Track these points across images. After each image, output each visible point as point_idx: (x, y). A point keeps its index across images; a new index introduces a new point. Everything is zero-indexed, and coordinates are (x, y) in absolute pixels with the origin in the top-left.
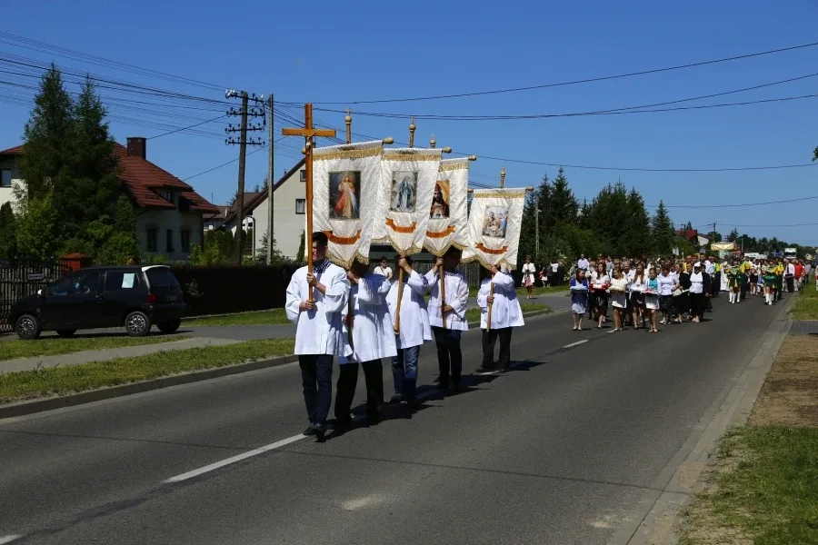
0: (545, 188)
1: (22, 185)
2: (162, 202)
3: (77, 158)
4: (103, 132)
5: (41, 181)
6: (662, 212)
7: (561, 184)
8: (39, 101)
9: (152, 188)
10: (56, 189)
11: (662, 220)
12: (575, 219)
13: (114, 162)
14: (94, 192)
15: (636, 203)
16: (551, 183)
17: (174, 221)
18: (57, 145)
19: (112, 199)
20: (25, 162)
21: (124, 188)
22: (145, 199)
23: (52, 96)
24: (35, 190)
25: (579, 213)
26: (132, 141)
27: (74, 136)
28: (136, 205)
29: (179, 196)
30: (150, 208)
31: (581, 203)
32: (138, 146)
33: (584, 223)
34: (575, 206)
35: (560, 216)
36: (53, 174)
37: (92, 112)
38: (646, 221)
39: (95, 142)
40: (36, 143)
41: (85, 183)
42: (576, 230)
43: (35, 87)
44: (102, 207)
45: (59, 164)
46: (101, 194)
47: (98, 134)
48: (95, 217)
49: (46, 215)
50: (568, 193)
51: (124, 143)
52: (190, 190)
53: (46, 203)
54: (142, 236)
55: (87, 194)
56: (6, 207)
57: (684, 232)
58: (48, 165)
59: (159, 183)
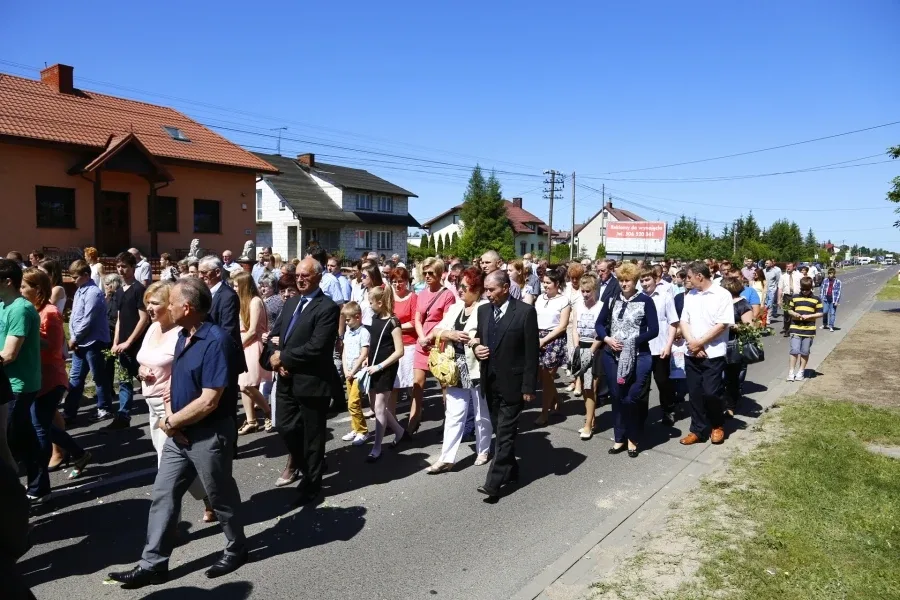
0: (740, 222)
1: (461, 222)
2: (529, 230)
3: (487, 209)
4: (499, 195)
5: (471, 220)
6: (811, 235)
7: (750, 219)
8: (471, 181)
9: (524, 223)
10: (478, 225)
11: (811, 239)
12: (758, 239)
13: (504, 210)
14: (495, 225)
15: (795, 230)
16: (745, 220)
17: (534, 239)
18: (477, 203)
19: (503, 229)
20: (463, 211)
21: (510, 223)
22: (518, 229)
23: (477, 180)
24: (468, 225)
25: (761, 234)
26: (515, 199)
27: (486, 198)
28: (515, 232)
29: (539, 228)
30: (522, 233)
31: (762, 229)
32: (518, 202)
33: (764, 241)
34: (758, 231)
35: (750, 237)
36: (476, 217)
37: (495, 186)
38: (800, 239)
39: (495, 200)
40: (468, 203)
41: (491, 221)
42: (756, 244)
43: (470, 175)
44: (498, 233)
45: (478, 212)
46: (498, 227)
47: (497, 197)
48: (494, 238)
49: (471, 237)
50: (755, 223)
51: (511, 201)
52: (543, 224)
53: (472, 231)
54: (518, 247)
55: (491, 227)
56: (455, 234)
57: (824, 246)
58: (474, 212)
59: (527, 220)
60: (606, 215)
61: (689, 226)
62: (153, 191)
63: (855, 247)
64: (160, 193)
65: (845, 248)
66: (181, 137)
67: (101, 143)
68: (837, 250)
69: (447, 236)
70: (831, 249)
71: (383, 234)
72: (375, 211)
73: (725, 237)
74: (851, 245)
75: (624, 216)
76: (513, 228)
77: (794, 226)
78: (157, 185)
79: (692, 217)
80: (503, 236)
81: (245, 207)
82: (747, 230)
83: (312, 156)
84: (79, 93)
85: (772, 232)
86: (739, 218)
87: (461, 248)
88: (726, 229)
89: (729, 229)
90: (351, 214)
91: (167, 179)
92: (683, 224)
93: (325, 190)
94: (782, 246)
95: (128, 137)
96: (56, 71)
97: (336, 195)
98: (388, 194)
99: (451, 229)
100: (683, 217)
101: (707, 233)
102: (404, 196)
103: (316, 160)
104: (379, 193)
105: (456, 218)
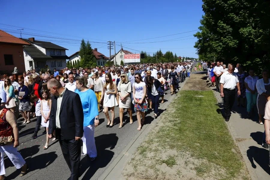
0: (158, 52)
1: (80, 56)
2: (100, 58)
3: (87, 52)
4: (91, 48)
5: (82, 56)
6: (175, 55)
7: (160, 51)
8: (81, 44)
9: (98, 56)
10: (85, 57)
11: (176, 56)
12: (162, 56)
13: (93, 52)
14: (90, 57)
15: (171, 54)
17: (102, 60)
18: (84, 50)
19: (92, 58)
20: (80, 53)
21: (94, 56)
22: (98, 57)
23: (83, 43)
24: (82, 57)
25: (163, 55)
26: (95, 49)
27: (87, 49)
28: (96, 59)
29: (103, 57)
30: (98, 59)
31: (163, 54)
32: (96, 50)
33: (164, 57)
34: (162, 54)
35: (160, 56)
36: (84, 55)
37: (89, 45)
38: (173, 56)
39: (90, 50)
40: (81, 51)
41: (89, 56)
42: (162, 58)
43: (81, 42)
44: (91, 59)
45: (85, 53)
47: (90, 48)
48: (90, 61)
49: (83, 61)
51: (94, 49)
53: (83, 59)
54: (97, 63)
55: (89, 57)
56: (78, 60)
57: (179, 57)
58: (83, 53)
59: (99, 55)
60: (121, 52)
63: (186, 57)
65: (184, 58)
68: (182, 59)
69: (76, 61)
70: (181, 58)
72: (56, 55)
73: (154, 57)
74: (185, 57)
75: (126, 52)
76: (96, 58)
77: (171, 53)
79: (145, 52)
80: (93, 60)
81: (20, 56)
82: (159, 54)
83: (34, 38)
85: (166, 54)
87: (81, 64)
88: (154, 54)
89: (155, 54)
93: (39, 49)
94: (169, 58)
97: (43, 51)
98: (60, 49)
99: (77, 59)
101: (149, 55)
102: (64, 50)
103: (35, 40)
104: (57, 49)
105: (78, 55)
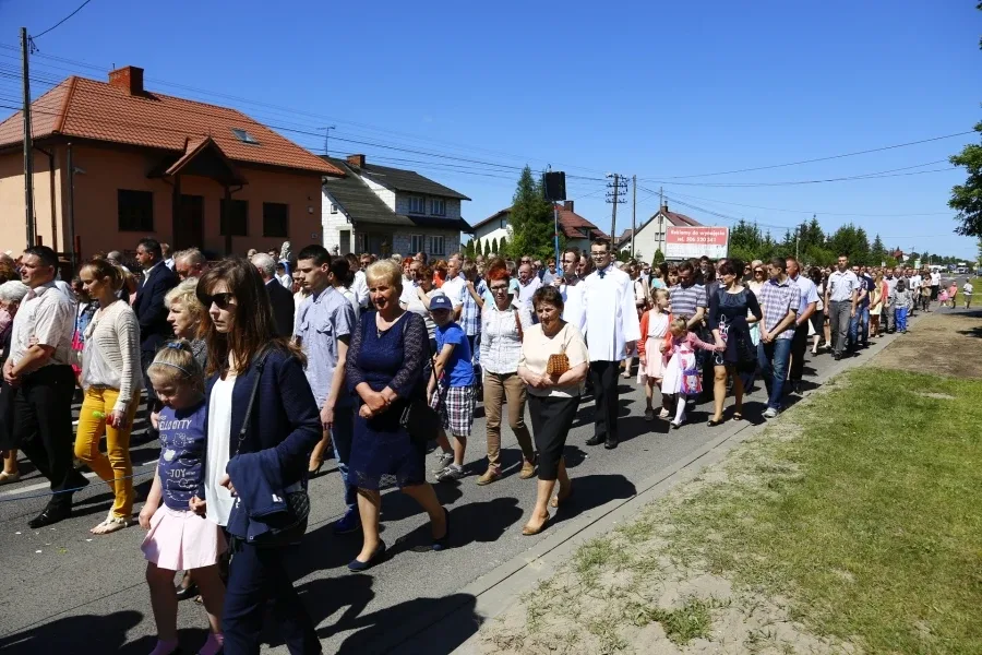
0: (804, 227)
1: (510, 227)
2: (581, 235)
3: (537, 212)
5: (520, 224)
6: (878, 241)
7: (814, 224)
8: (520, 184)
9: (575, 228)
10: (528, 229)
11: (878, 246)
12: (822, 245)
13: (556, 214)
14: (544, 230)
15: (861, 236)
16: (808, 225)
18: (527, 206)
20: (512, 215)
21: (561, 228)
22: (571, 235)
23: (526, 181)
24: (517, 228)
25: (825, 241)
26: (567, 203)
27: (537, 201)
28: (567, 237)
29: (592, 234)
30: (573, 238)
31: (826, 235)
32: (570, 205)
33: (828, 247)
34: (822, 237)
35: (813, 243)
36: (526, 221)
38: (867, 245)
39: (547, 204)
40: (517, 207)
41: (540, 225)
42: (821, 251)
43: (519, 177)
44: (548, 238)
45: (528, 216)
46: (549, 232)
48: (545, 243)
49: (521, 243)
50: (818, 229)
51: (562, 204)
52: (595, 229)
53: (521, 236)
55: (542, 231)
56: (503, 239)
57: (892, 254)
58: (523, 217)
59: (578, 224)
60: (662, 218)
61: (749, 230)
62: (228, 194)
63: (926, 255)
64: (234, 196)
65: (914, 256)
66: (248, 139)
67: (179, 147)
68: (906, 258)
69: (495, 241)
70: (900, 257)
71: (436, 239)
72: (428, 214)
73: (787, 243)
74: (921, 253)
75: (680, 220)
76: (564, 233)
77: (860, 232)
78: (231, 188)
79: (753, 221)
81: (311, 210)
82: (810, 235)
83: (363, 157)
84: (149, 96)
85: (837, 237)
86: (802, 223)
87: (510, 253)
88: (788, 235)
89: (792, 235)
90: (404, 218)
91: (241, 183)
92: (742, 229)
93: (377, 193)
95: (206, 141)
96: (127, 73)
97: (388, 198)
98: (440, 197)
99: (499, 234)
100: (742, 222)
101: (768, 238)
102: (456, 199)
103: (367, 162)
104: (430, 195)
105: (504, 222)
